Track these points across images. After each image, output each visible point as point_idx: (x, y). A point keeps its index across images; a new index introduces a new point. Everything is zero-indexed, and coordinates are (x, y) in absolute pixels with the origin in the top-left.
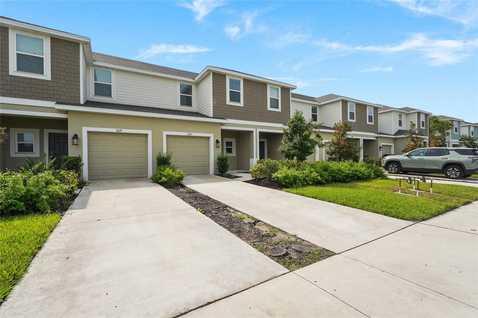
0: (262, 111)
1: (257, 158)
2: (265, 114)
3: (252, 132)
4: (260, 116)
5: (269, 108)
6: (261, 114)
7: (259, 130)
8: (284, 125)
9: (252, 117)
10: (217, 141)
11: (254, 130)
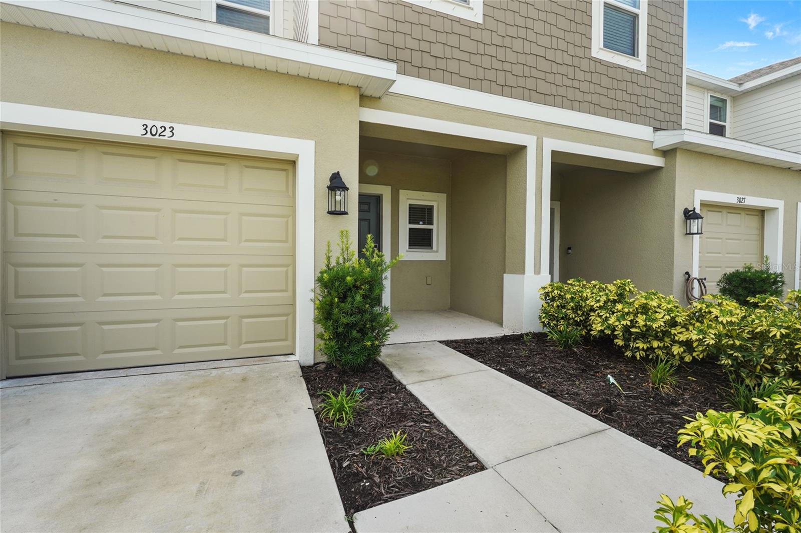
0: (568, 60)
1: (537, 271)
2: (580, 75)
3: (519, 150)
4: (559, 79)
5: (598, 50)
6: (563, 70)
7: (552, 144)
8: (656, 129)
9: (521, 81)
10: (336, 184)
11: (528, 140)
